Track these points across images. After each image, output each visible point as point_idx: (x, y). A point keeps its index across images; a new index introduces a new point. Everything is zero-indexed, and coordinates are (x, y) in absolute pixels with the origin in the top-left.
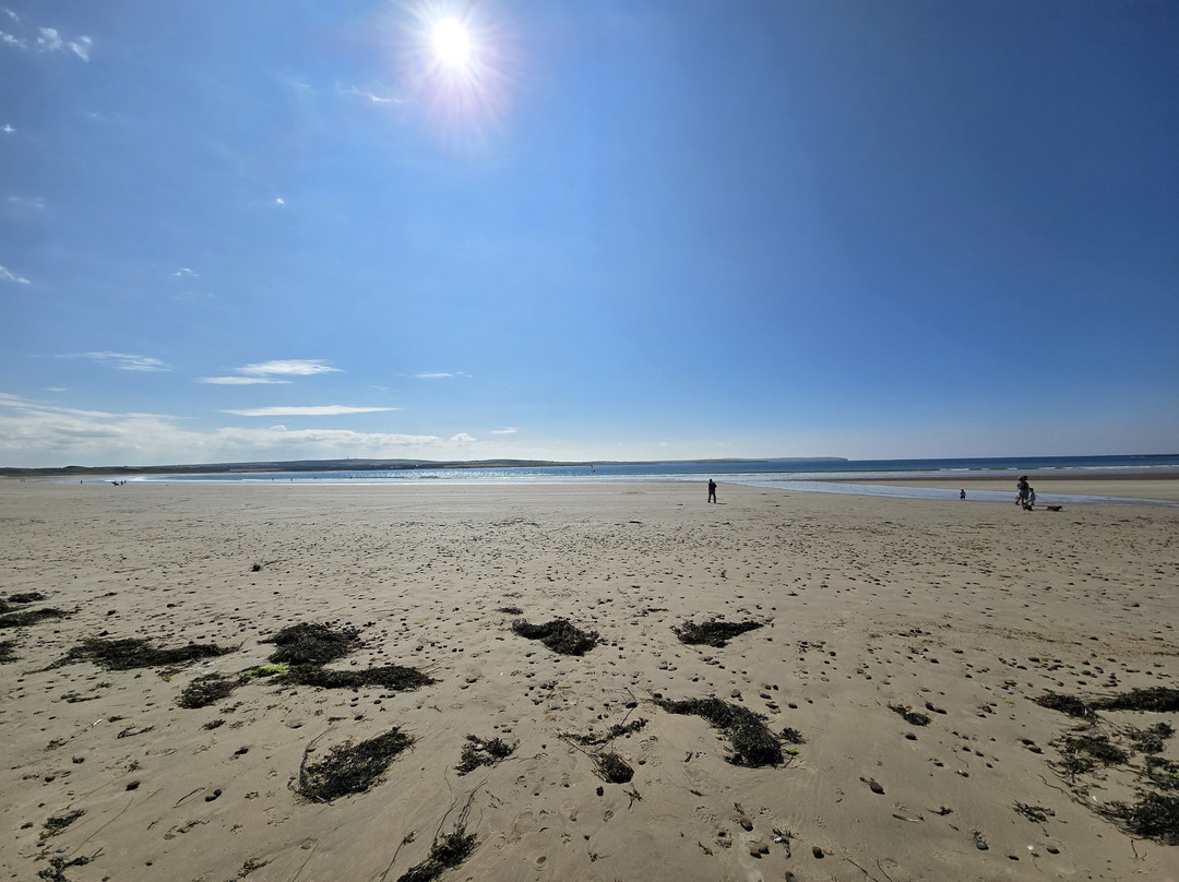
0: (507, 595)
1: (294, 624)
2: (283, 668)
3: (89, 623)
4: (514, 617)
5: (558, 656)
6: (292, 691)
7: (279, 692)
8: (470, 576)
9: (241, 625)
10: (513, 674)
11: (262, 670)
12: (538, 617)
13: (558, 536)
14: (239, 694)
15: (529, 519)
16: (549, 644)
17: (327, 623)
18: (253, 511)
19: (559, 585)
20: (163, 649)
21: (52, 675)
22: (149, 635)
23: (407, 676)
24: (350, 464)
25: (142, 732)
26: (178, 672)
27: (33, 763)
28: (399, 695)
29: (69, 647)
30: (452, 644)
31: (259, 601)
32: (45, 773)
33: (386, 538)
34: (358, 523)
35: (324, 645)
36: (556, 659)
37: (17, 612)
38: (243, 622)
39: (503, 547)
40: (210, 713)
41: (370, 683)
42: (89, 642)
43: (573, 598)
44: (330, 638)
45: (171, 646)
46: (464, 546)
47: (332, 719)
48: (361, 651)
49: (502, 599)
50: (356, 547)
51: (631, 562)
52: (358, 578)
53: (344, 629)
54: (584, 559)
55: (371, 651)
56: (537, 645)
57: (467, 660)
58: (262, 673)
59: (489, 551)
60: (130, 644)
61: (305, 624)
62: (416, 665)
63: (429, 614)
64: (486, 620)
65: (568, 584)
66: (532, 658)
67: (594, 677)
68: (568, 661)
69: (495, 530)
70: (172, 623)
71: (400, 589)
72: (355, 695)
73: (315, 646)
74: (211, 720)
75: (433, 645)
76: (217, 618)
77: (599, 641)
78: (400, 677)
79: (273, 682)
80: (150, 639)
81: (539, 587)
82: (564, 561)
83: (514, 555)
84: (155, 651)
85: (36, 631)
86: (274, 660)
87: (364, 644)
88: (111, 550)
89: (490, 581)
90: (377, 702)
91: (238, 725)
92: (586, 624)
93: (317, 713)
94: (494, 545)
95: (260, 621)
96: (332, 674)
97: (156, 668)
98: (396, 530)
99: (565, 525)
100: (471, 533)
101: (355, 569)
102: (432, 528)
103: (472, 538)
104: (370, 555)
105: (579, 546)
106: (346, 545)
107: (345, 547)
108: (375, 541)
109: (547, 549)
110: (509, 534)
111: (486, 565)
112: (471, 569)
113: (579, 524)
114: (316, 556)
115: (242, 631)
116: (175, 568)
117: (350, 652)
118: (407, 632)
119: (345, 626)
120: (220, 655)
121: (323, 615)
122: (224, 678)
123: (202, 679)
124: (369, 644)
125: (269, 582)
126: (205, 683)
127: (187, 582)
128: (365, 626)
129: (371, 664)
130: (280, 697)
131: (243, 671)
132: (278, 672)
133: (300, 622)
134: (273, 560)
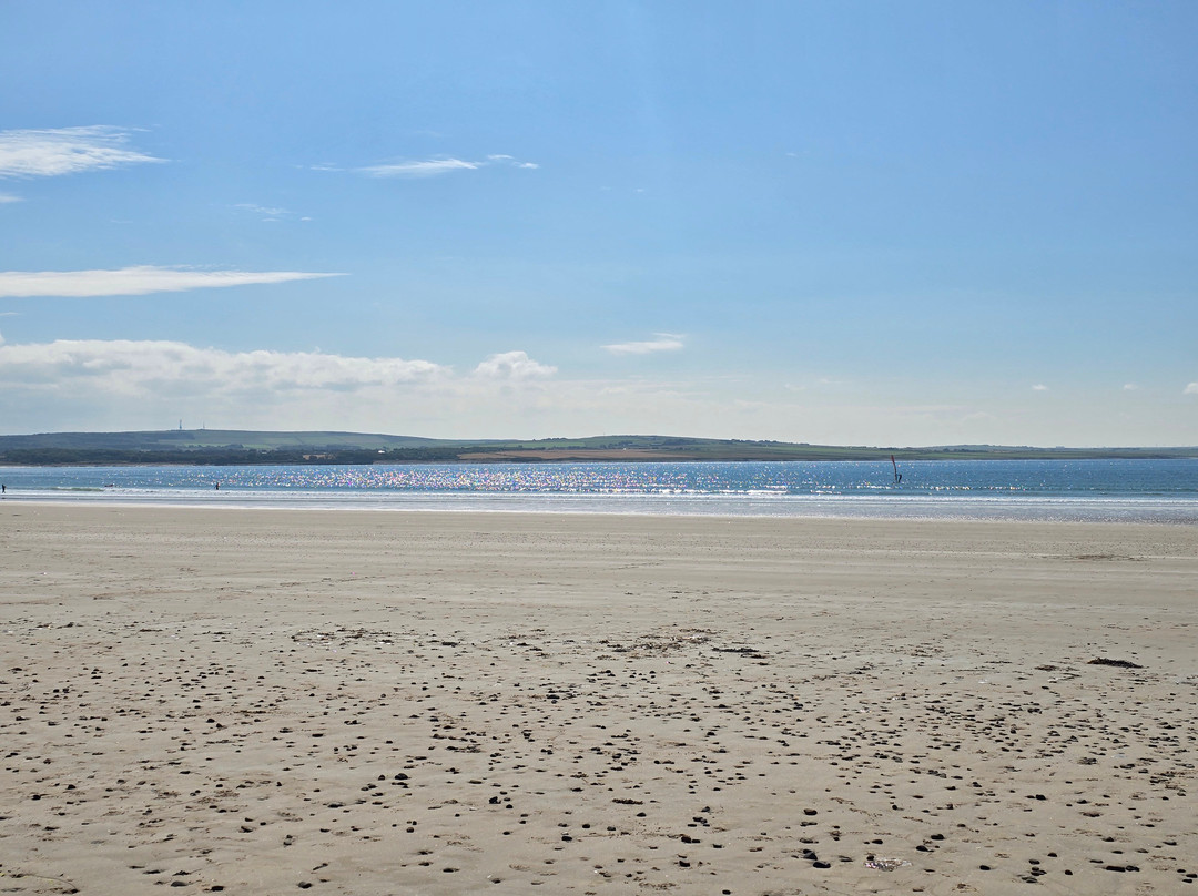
8: (535, 827)
13: (834, 699)
15: (731, 634)
24: (186, 445)
33: (276, 678)
34: (197, 627)
39: (644, 727)
46: (515, 716)
50: (186, 704)
51: (1116, 815)
52: (178, 810)
54: (936, 792)
59: (599, 739)
69: (618, 664)
82: (859, 793)
83: (683, 759)
94: (616, 720)
98: (310, 653)
99: (855, 661)
100: (539, 674)
101: (171, 779)
102: (418, 651)
103: (544, 692)
104: (222, 735)
105: (913, 742)
106: (156, 696)
107: (151, 704)
108: (241, 688)
109: (796, 744)
110: (665, 681)
111: (588, 791)
112: (539, 802)
113: (908, 661)
114: (64, 728)
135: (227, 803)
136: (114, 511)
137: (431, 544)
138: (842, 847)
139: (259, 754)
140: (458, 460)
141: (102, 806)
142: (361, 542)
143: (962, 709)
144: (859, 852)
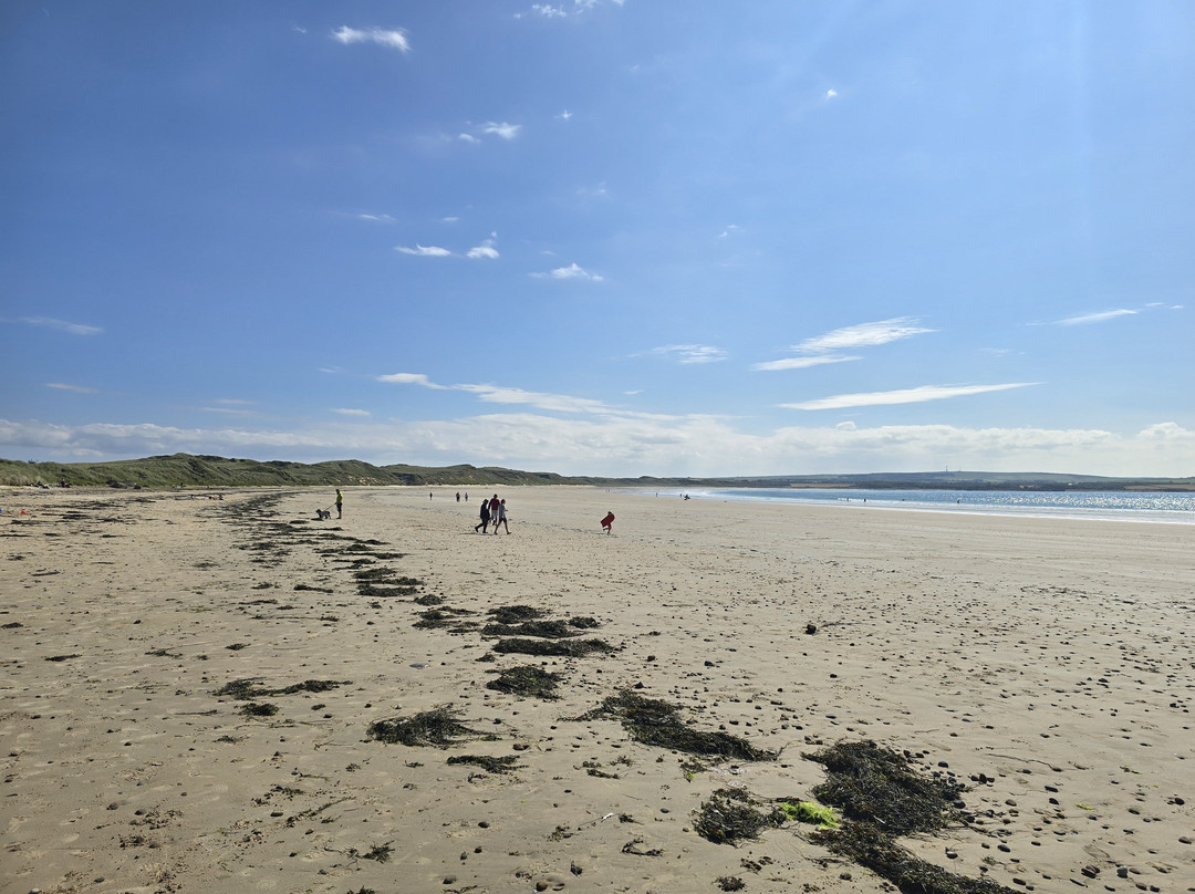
1: (854, 738)
2: (832, 816)
3: (629, 666)
6: (843, 870)
7: (823, 863)
9: (784, 718)
11: (803, 810)
14: (771, 841)
17: (907, 753)
18: (816, 543)
20: (691, 727)
21: (581, 728)
22: (681, 701)
24: (950, 480)
25: (649, 853)
26: (700, 769)
27: (531, 854)
29: (606, 694)
31: (811, 684)
32: (539, 878)
33: (1012, 611)
34: (963, 578)
35: (901, 797)
37: (572, 639)
38: (787, 713)
40: (728, 858)
42: (625, 693)
44: (910, 785)
45: (700, 728)
48: (965, 833)
50: (959, 620)
53: (936, 775)
55: (985, 840)
58: (803, 816)
60: (661, 708)
61: (873, 745)
63: (1108, 793)
70: (706, 689)
71: (1044, 718)
73: (884, 793)
74: (727, 874)
75: (1122, 873)
76: (755, 697)
79: (816, 839)
80: (680, 707)
84: (682, 727)
85: (586, 665)
86: (823, 796)
87: (971, 820)
88: (665, 577)
95: (808, 716)
96: (911, 865)
97: (680, 755)
98: (1036, 600)
101: (957, 661)
104: (983, 640)
106: (943, 614)
107: (941, 618)
108: (993, 615)
115: (783, 728)
116: (720, 611)
117: (945, 827)
118: (1060, 821)
119: (938, 769)
120: (752, 759)
121: (902, 735)
122: (752, 802)
123: (727, 794)
124: (981, 823)
125: (826, 656)
126: (729, 802)
127: (730, 633)
128: (974, 779)
129: (984, 869)
130: (824, 874)
131: (778, 800)
132: (824, 822)
133: (864, 738)
134: (834, 621)
135: (990, 679)
136: (913, 513)
137: (1109, 540)
139: (1006, 655)
140: (1124, 490)
141: (919, 670)
142: (1060, 536)
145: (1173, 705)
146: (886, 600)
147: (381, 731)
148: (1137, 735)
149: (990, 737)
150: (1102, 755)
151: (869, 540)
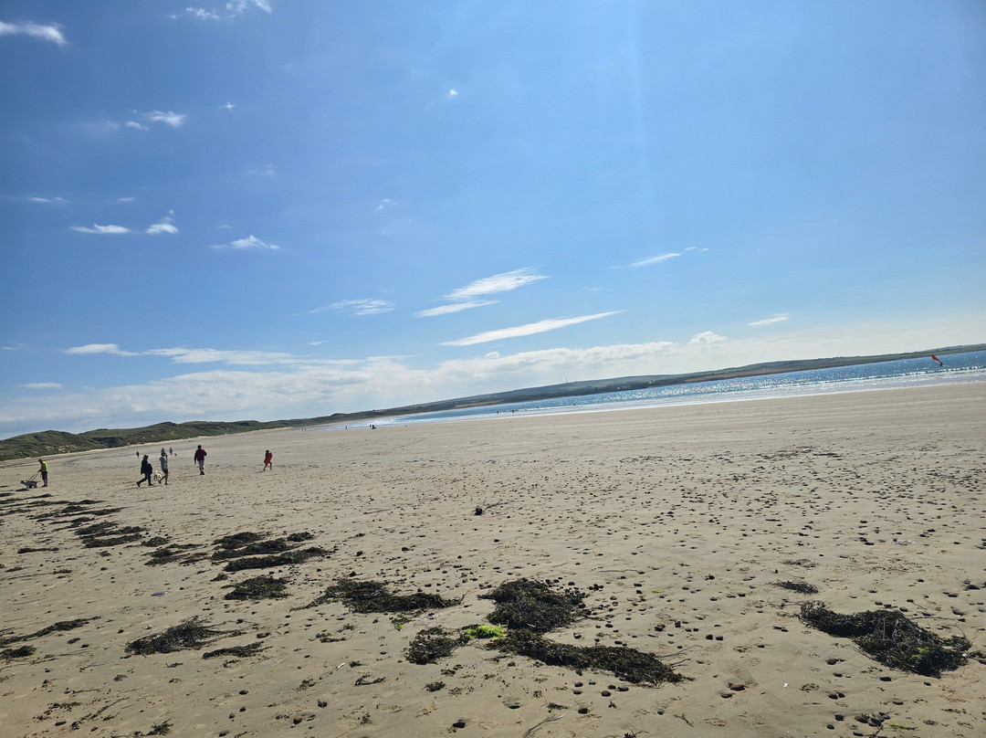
0: (789, 563)
1: (513, 578)
2: (501, 630)
3: (343, 562)
4: (803, 597)
5: (887, 672)
6: (509, 661)
7: (496, 660)
8: (730, 531)
9: (464, 575)
10: (804, 688)
11: (481, 631)
12: (847, 601)
13: (876, 474)
14: (460, 655)
15: (824, 447)
16: (869, 649)
17: (548, 581)
18: (478, 448)
19: (884, 552)
20: (396, 595)
21: (311, 613)
22: (387, 579)
23: (643, 665)
24: (570, 388)
25: (375, 682)
26: (407, 621)
27: (286, 703)
28: (633, 689)
29: (326, 585)
30: (706, 627)
31: (481, 549)
32: (295, 715)
33: (615, 477)
34: (582, 459)
35: (543, 608)
36: (884, 675)
37: (292, 551)
38: (466, 572)
39: (779, 489)
40: (432, 672)
41: (596, 665)
42: (341, 581)
43: (913, 575)
44: (550, 600)
45: (404, 592)
46: (719, 487)
47: (552, 706)
48: (586, 622)
49: (781, 567)
50: (579, 488)
52: (583, 527)
53: (567, 591)
54: (931, 511)
55: (598, 623)
56: (847, 648)
57: (728, 654)
59: (758, 495)
60: (371, 586)
61: (525, 580)
62: (655, 650)
63: (671, 580)
64: (757, 598)
65: (902, 552)
66: (838, 667)
67: (963, 718)
68: (907, 684)
69: (767, 464)
70: (405, 568)
71: (633, 544)
72: (578, 679)
73: (534, 608)
74: (432, 681)
75: (678, 625)
76: (442, 565)
77: (973, 656)
78: (633, 665)
79: (491, 647)
80: (387, 583)
81: (845, 553)
82: (889, 513)
83: (799, 502)
84: (389, 596)
85: (306, 568)
86: (493, 619)
87: (589, 613)
88: (363, 492)
89: (763, 539)
90: (606, 694)
91: (456, 691)
92: (942, 623)
93: (536, 694)
94: (766, 487)
95: (481, 572)
96: (551, 647)
97: (390, 615)
98: (629, 467)
99: (889, 455)
100: (729, 470)
101: (578, 516)
102: (674, 463)
103: (732, 477)
104: (596, 499)
105: (919, 489)
106: (569, 486)
107: (568, 489)
108: (602, 481)
109: (856, 493)
110: (790, 470)
111: (754, 516)
112: (732, 521)
113: (917, 453)
114: (537, 499)
115: (464, 582)
116: (410, 510)
117: (573, 621)
118: (643, 603)
119: (568, 587)
120: (443, 607)
121: (544, 570)
122: (446, 634)
123: (427, 633)
124: (595, 614)
125: (490, 528)
126: (429, 637)
127: (419, 525)
128: (591, 588)
129: (597, 640)
130: (498, 666)
131: (463, 628)
132: (496, 635)
133: (520, 577)
134: (495, 503)
135: (601, 524)
137: (676, 419)
138: (881, 536)
139: (611, 507)
140: (685, 383)
141: (555, 526)
142: (645, 421)
143: (948, 473)
144: (889, 539)
145: (711, 521)
146: (530, 482)
147: (138, 647)
148: (689, 543)
149: (601, 561)
150: (668, 559)
151: (516, 441)
